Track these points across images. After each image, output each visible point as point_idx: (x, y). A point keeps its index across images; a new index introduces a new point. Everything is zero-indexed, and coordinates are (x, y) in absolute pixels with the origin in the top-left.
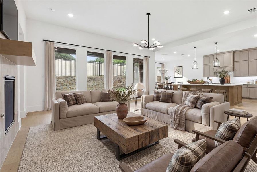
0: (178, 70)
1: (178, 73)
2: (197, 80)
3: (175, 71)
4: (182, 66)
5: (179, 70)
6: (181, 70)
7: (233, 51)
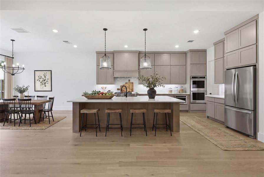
0: (43, 77)
1: (44, 83)
2: (99, 92)
3: (37, 78)
4: (51, 71)
5: (45, 77)
6: (48, 76)
7: (139, 52)
